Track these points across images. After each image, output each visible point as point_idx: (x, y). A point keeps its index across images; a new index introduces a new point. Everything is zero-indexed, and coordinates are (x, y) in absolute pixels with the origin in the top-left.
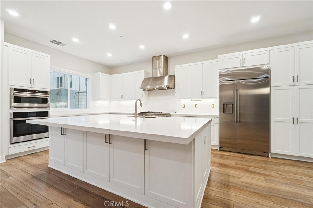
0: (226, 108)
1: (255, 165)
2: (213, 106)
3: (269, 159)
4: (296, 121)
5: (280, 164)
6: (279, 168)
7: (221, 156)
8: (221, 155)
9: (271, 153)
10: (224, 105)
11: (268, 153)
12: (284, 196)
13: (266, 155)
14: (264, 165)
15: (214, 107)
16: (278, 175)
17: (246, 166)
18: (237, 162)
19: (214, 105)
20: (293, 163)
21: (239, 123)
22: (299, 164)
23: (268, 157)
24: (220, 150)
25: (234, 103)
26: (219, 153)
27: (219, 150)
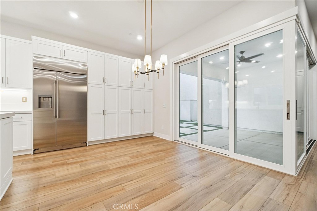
0: (43, 102)
1: (72, 157)
2: (24, 100)
3: (87, 147)
4: (105, 112)
5: (94, 149)
6: (93, 152)
7: (35, 160)
8: (34, 158)
9: (88, 142)
10: (40, 98)
11: (86, 143)
12: (92, 172)
13: (85, 144)
14: (82, 154)
15: (26, 101)
16: (91, 158)
17: (64, 160)
18: (54, 160)
19: (26, 98)
20: (103, 145)
21: (59, 117)
22: (106, 145)
23: (86, 146)
24: (34, 154)
25: (52, 97)
26: (33, 157)
27: (32, 153)
